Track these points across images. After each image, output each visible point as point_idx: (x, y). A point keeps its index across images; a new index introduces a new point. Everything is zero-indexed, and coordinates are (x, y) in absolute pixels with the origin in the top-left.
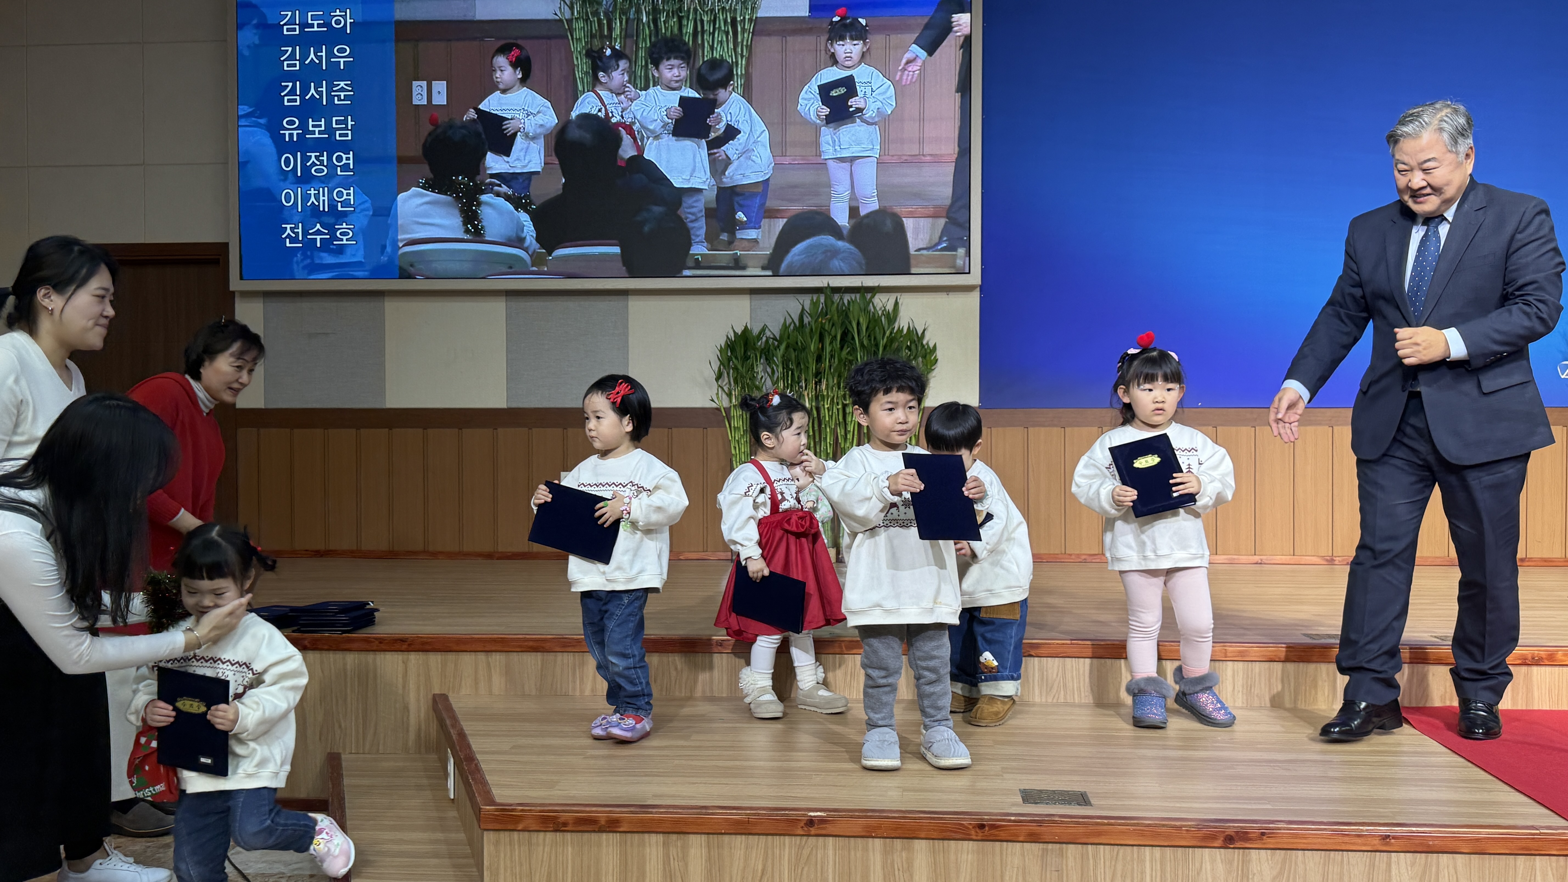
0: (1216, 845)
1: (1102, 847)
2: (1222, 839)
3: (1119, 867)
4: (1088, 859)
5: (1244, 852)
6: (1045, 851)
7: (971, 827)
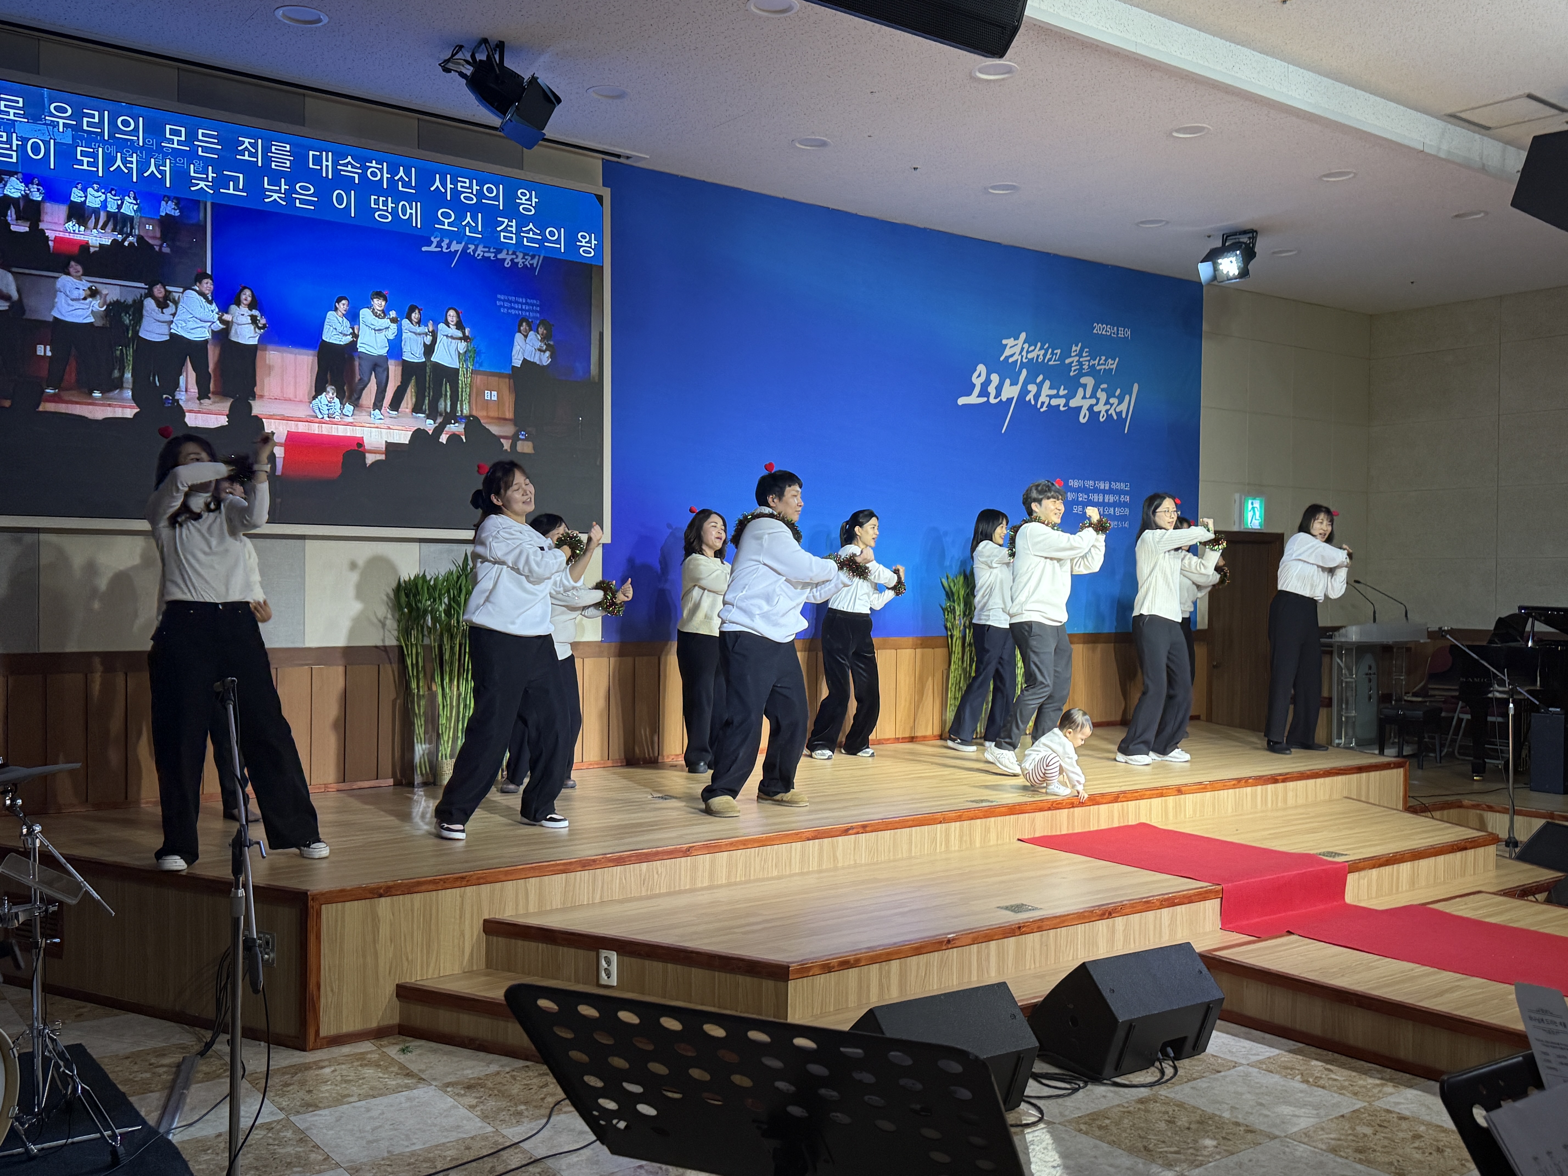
0: (1104, 918)
2: (1106, 914)
5: (1115, 919)
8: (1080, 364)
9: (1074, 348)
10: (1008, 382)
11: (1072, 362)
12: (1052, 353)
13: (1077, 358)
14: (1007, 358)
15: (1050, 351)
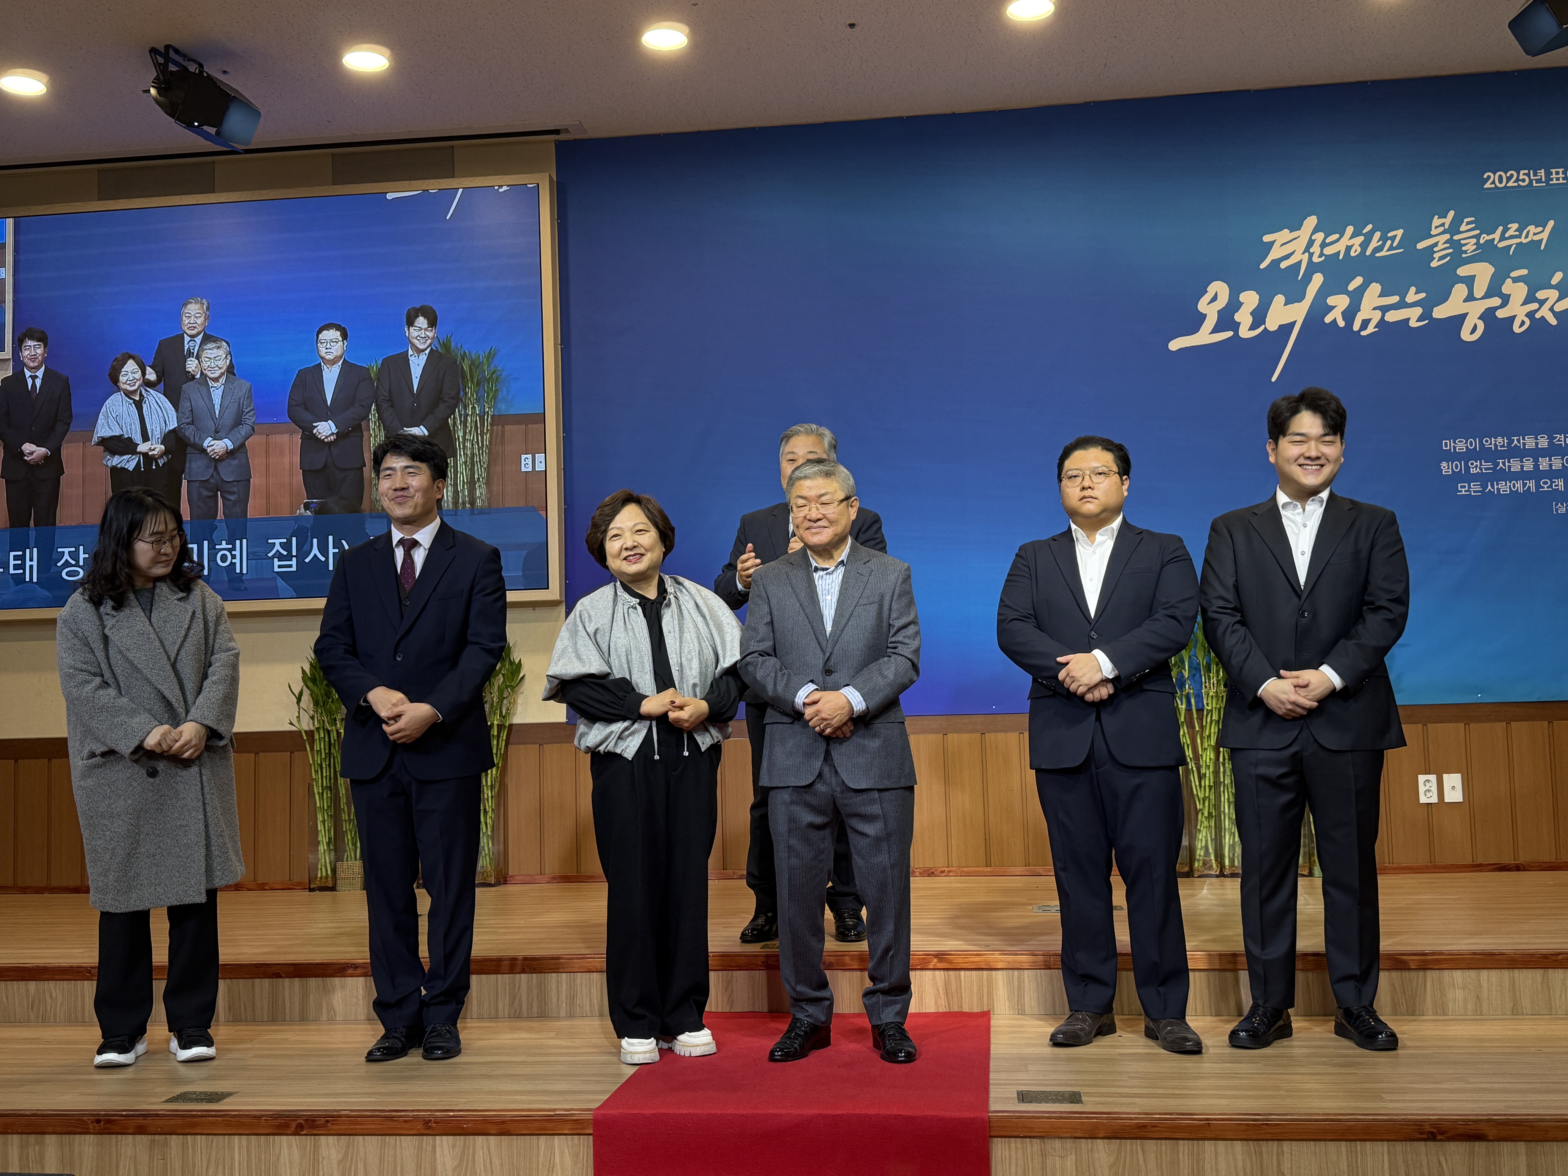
0: (289, 1132)
1: (199, 1137)
2: (294, 1126)
3: (213, 1155)
4: (188, 1148)
5: (315, 1139)
6: (152, 1142)
7: (89, 1122)
8: (1456, 246)
9: (1436, 221)
10: (1280, 299)
11: (1436, 244)
12: (1384, 239)
13: (1447, 236)
14: (1276, 262)
15: (1378, 235)
